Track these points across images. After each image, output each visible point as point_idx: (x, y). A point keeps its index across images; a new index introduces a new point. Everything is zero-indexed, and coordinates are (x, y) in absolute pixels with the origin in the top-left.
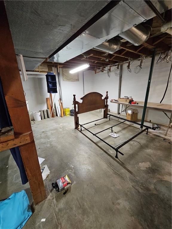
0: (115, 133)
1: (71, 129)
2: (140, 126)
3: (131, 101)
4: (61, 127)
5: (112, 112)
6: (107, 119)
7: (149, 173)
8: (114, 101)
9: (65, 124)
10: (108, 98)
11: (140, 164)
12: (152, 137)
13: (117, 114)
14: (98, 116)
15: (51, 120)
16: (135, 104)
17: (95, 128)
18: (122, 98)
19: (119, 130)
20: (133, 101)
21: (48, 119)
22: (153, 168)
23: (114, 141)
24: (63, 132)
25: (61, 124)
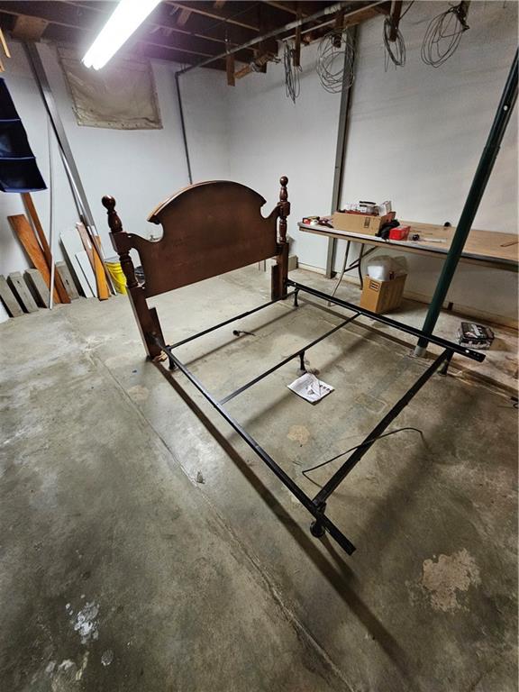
0: (316, 373)
1: (127, 363)
2: (417, 339)
3: (389, 227)
4: (88, 357)
5: (305, 267)
6: (287, 301)
7: (477, 636)
8: (313, 224)
9: (107, 338)
10: (289, 214)
11: (428, 565)
12: (464, 390)
13: (326, 277)
14: (249, 288)
15: (55, 316)
16: (405, 238)
17: (233, 351)
18: (350, 212)
19: (330, 358)
20: (396, 224)
21: (42, 311)
22: (489, 594)
23: (309, 424)
24: (87, 385)
25: (90, 340)
